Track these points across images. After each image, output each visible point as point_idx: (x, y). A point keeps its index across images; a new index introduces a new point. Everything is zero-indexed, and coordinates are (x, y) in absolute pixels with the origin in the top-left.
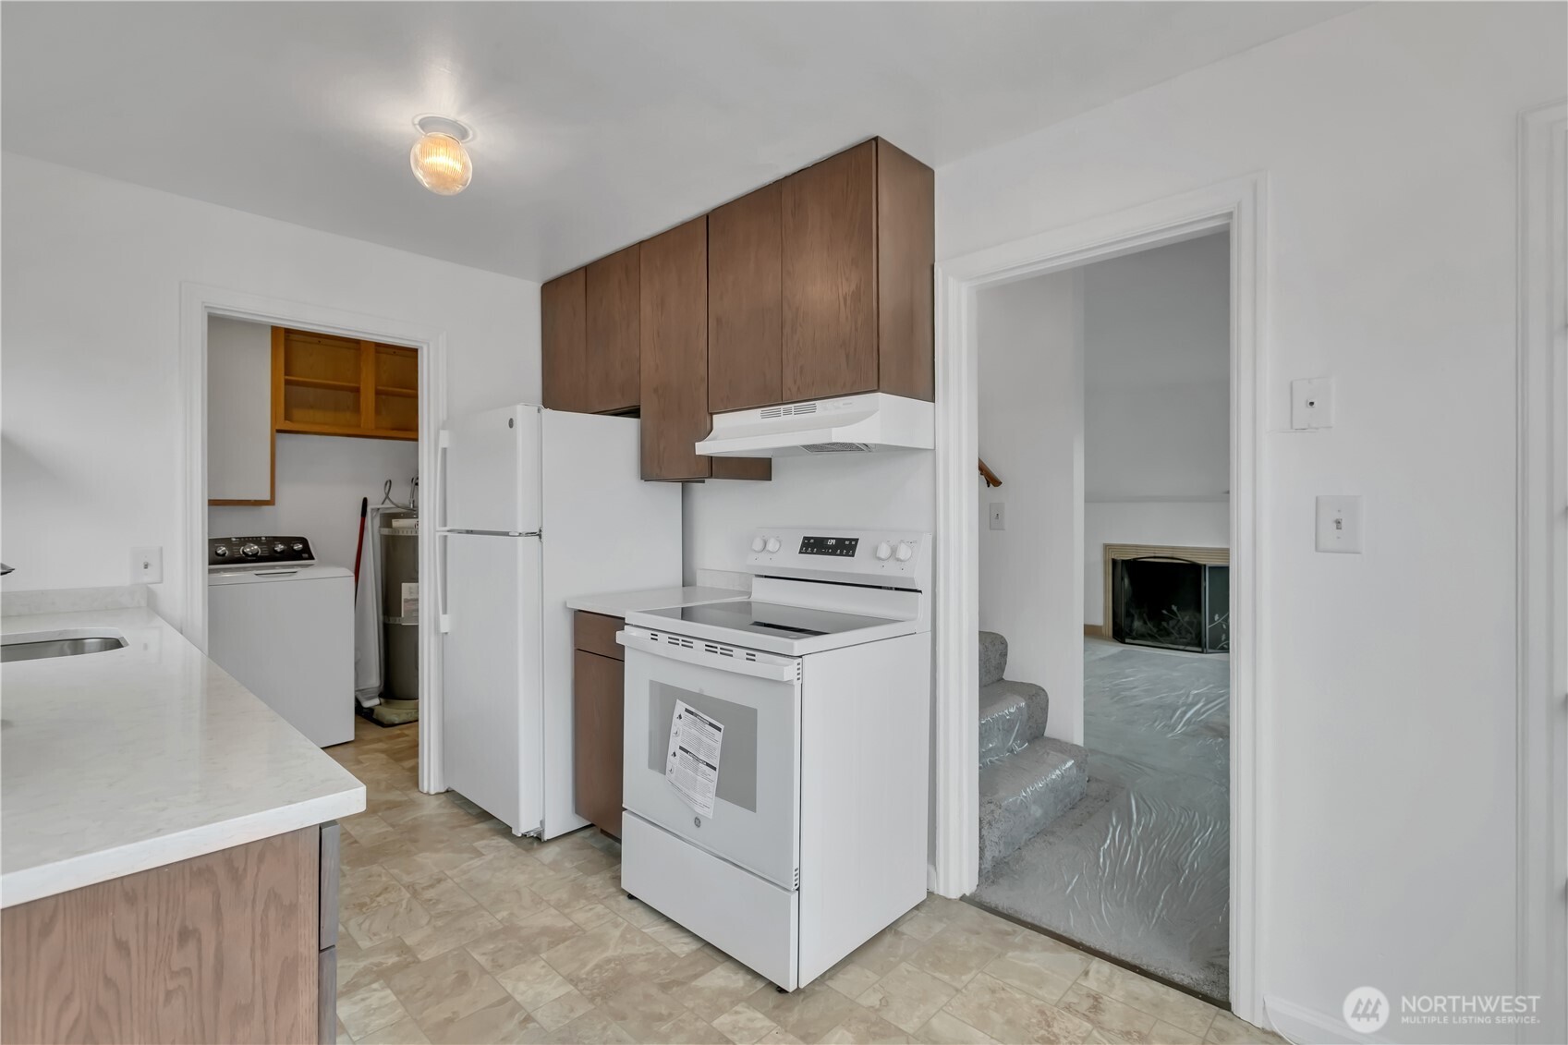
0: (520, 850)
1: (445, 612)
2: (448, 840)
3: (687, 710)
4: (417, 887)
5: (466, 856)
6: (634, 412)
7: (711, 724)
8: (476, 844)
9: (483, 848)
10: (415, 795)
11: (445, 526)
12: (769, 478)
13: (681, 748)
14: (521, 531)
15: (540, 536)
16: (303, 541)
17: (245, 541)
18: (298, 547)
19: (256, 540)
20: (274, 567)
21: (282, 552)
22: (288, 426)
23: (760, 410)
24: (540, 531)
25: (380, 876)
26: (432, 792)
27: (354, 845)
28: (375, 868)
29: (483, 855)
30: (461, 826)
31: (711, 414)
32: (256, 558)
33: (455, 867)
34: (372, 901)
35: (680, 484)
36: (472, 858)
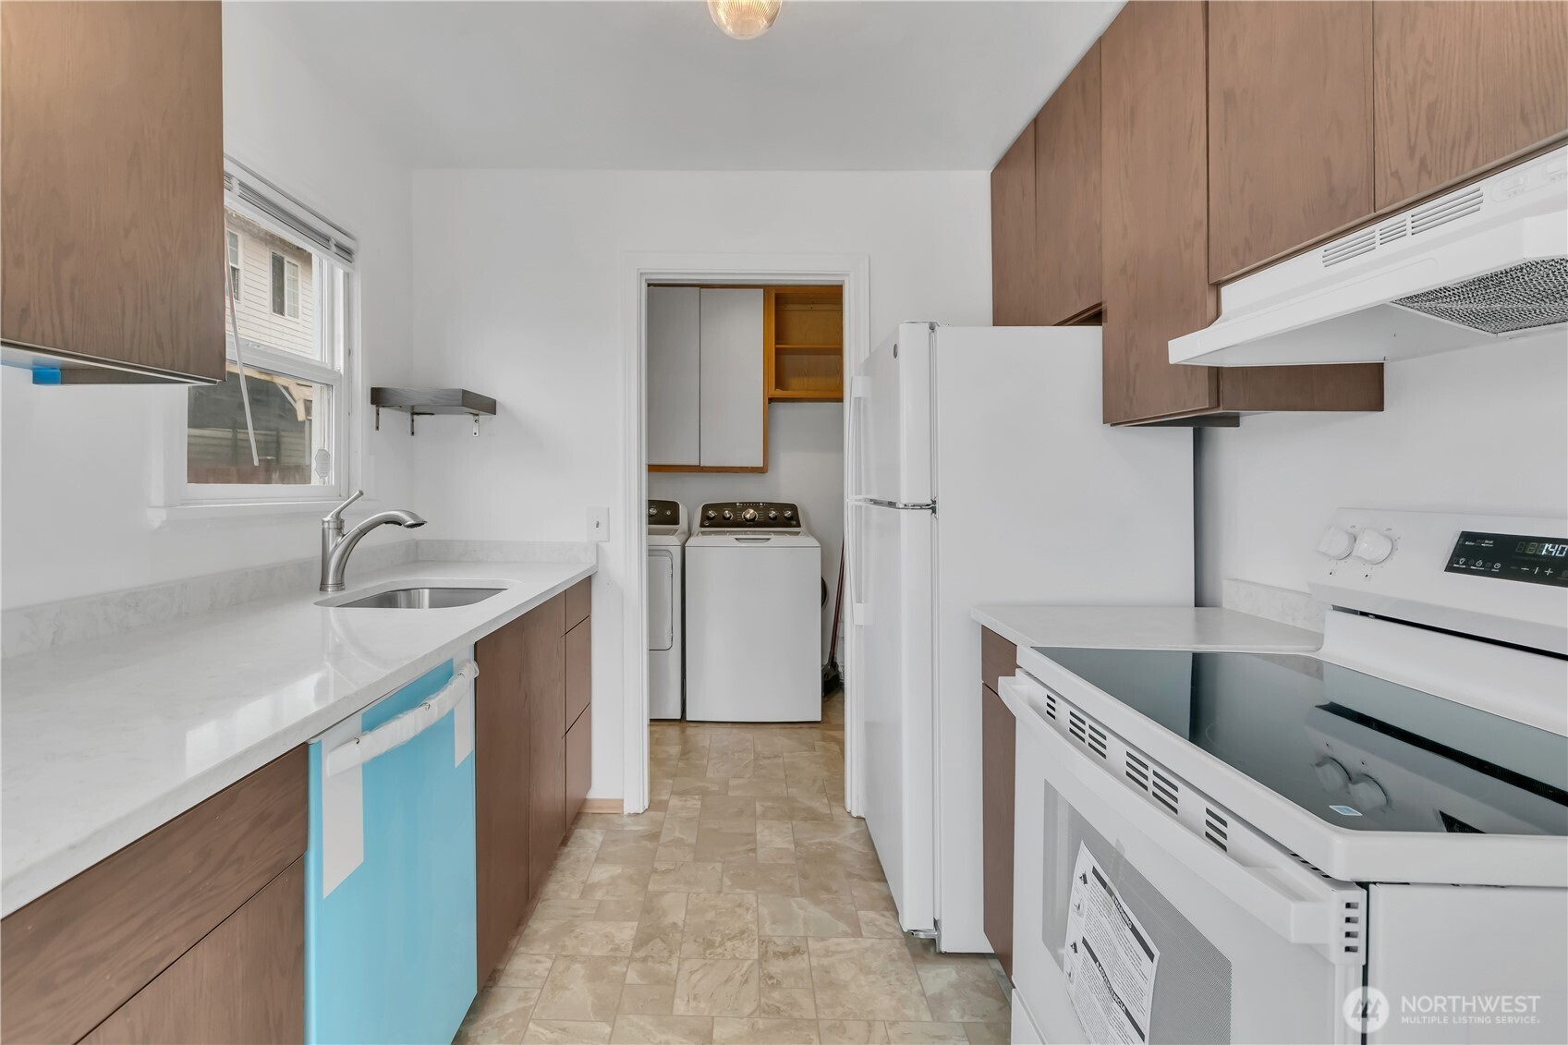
0: (906, 950)
1: (859, 601)
2: (836, 892)
3: (1095, 871)
4: (771, 948)
5: (843, 927)
6: (1094, 316)
7: (1133, 929)
8: (861, 913)
9: (867, 924)
10: (837, 811)
11: (860, 494)
12: (1379, 406)
13: (1084, 942)
14: (905, 503)
15: (934, 510)
16: (793, 508)
17: (746, 505)
18: (788, 514)
19: (755, 505)
20: (746, 533)
21: (775, 518)
22: (779, 393)
23: (1320, 251)
24: (934, 502)
25: (748, 909)
26: (855, 815)
27: (751, 854)
28: (750, 897)
29: (861, 936)
30: (861, 877)
31: (1217, 286)
32: (752, 523)
33: (823, 939)
34: (722, 944)
35: (1189, 431)
36: (846, 935)
